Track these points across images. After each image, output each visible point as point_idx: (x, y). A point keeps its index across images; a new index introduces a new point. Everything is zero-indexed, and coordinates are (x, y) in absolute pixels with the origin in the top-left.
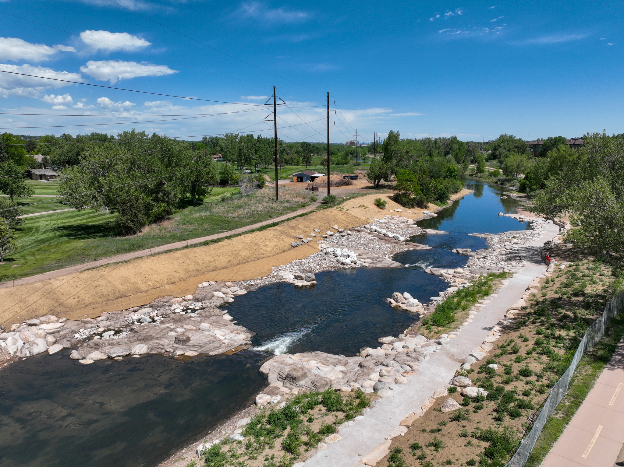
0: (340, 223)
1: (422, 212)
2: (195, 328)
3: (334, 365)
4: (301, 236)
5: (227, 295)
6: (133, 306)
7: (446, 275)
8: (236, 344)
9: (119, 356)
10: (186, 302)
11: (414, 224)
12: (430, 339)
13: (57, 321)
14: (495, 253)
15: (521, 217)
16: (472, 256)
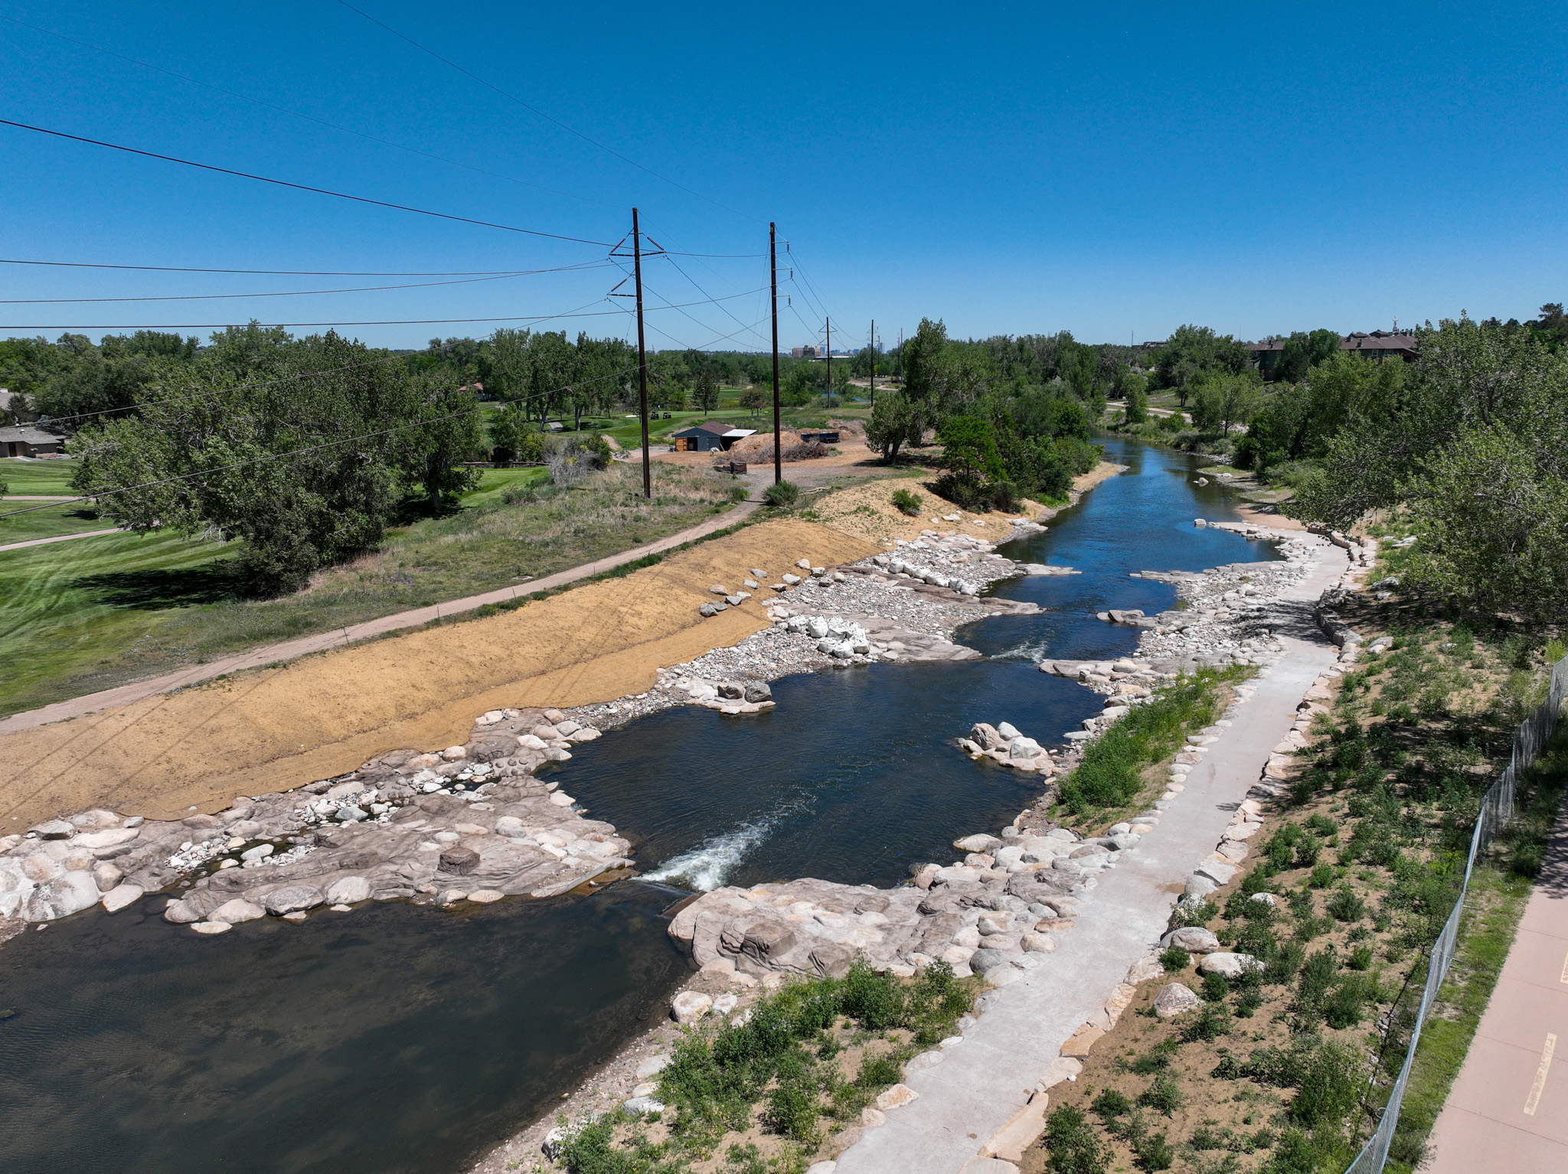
0: (814, 554)
1: (1010, 520)
2: (484, 830)
3: (856, 911)
4: (721, 588)
5: (553, 744)
6: (313, 779)
7: (1095, 677)
8: (598, 868)
9: (297, 910)
10: (450, 765)
11: (994, 552)
12: (1084, 836)
13: (119, 824)
14: (1204, 620)
15: (1251, 529)
16: (1149, 629)
